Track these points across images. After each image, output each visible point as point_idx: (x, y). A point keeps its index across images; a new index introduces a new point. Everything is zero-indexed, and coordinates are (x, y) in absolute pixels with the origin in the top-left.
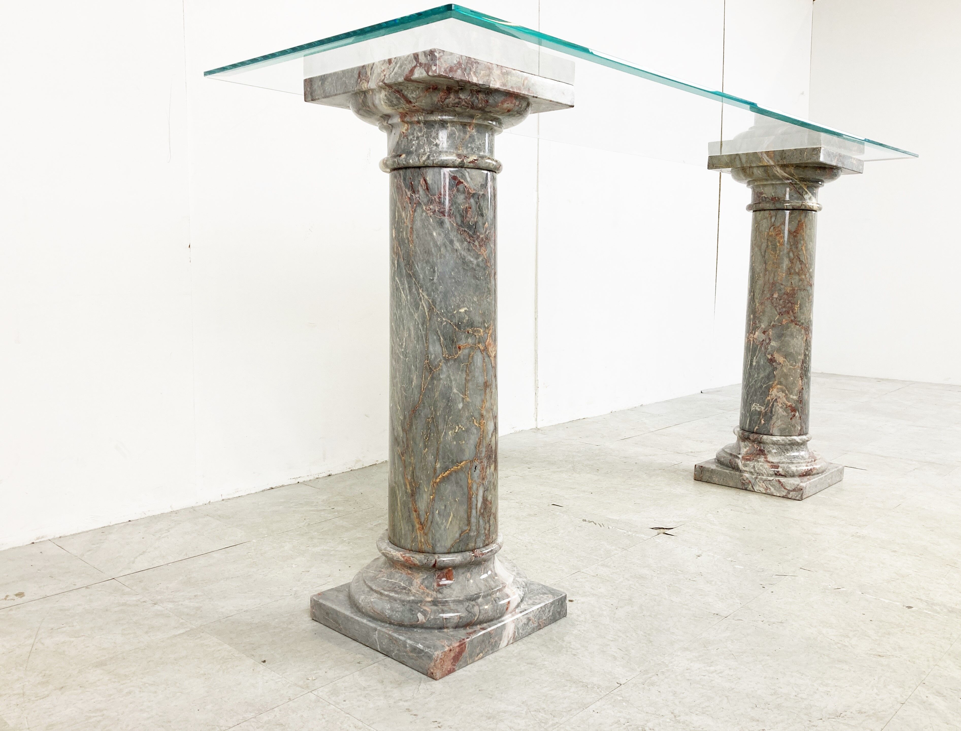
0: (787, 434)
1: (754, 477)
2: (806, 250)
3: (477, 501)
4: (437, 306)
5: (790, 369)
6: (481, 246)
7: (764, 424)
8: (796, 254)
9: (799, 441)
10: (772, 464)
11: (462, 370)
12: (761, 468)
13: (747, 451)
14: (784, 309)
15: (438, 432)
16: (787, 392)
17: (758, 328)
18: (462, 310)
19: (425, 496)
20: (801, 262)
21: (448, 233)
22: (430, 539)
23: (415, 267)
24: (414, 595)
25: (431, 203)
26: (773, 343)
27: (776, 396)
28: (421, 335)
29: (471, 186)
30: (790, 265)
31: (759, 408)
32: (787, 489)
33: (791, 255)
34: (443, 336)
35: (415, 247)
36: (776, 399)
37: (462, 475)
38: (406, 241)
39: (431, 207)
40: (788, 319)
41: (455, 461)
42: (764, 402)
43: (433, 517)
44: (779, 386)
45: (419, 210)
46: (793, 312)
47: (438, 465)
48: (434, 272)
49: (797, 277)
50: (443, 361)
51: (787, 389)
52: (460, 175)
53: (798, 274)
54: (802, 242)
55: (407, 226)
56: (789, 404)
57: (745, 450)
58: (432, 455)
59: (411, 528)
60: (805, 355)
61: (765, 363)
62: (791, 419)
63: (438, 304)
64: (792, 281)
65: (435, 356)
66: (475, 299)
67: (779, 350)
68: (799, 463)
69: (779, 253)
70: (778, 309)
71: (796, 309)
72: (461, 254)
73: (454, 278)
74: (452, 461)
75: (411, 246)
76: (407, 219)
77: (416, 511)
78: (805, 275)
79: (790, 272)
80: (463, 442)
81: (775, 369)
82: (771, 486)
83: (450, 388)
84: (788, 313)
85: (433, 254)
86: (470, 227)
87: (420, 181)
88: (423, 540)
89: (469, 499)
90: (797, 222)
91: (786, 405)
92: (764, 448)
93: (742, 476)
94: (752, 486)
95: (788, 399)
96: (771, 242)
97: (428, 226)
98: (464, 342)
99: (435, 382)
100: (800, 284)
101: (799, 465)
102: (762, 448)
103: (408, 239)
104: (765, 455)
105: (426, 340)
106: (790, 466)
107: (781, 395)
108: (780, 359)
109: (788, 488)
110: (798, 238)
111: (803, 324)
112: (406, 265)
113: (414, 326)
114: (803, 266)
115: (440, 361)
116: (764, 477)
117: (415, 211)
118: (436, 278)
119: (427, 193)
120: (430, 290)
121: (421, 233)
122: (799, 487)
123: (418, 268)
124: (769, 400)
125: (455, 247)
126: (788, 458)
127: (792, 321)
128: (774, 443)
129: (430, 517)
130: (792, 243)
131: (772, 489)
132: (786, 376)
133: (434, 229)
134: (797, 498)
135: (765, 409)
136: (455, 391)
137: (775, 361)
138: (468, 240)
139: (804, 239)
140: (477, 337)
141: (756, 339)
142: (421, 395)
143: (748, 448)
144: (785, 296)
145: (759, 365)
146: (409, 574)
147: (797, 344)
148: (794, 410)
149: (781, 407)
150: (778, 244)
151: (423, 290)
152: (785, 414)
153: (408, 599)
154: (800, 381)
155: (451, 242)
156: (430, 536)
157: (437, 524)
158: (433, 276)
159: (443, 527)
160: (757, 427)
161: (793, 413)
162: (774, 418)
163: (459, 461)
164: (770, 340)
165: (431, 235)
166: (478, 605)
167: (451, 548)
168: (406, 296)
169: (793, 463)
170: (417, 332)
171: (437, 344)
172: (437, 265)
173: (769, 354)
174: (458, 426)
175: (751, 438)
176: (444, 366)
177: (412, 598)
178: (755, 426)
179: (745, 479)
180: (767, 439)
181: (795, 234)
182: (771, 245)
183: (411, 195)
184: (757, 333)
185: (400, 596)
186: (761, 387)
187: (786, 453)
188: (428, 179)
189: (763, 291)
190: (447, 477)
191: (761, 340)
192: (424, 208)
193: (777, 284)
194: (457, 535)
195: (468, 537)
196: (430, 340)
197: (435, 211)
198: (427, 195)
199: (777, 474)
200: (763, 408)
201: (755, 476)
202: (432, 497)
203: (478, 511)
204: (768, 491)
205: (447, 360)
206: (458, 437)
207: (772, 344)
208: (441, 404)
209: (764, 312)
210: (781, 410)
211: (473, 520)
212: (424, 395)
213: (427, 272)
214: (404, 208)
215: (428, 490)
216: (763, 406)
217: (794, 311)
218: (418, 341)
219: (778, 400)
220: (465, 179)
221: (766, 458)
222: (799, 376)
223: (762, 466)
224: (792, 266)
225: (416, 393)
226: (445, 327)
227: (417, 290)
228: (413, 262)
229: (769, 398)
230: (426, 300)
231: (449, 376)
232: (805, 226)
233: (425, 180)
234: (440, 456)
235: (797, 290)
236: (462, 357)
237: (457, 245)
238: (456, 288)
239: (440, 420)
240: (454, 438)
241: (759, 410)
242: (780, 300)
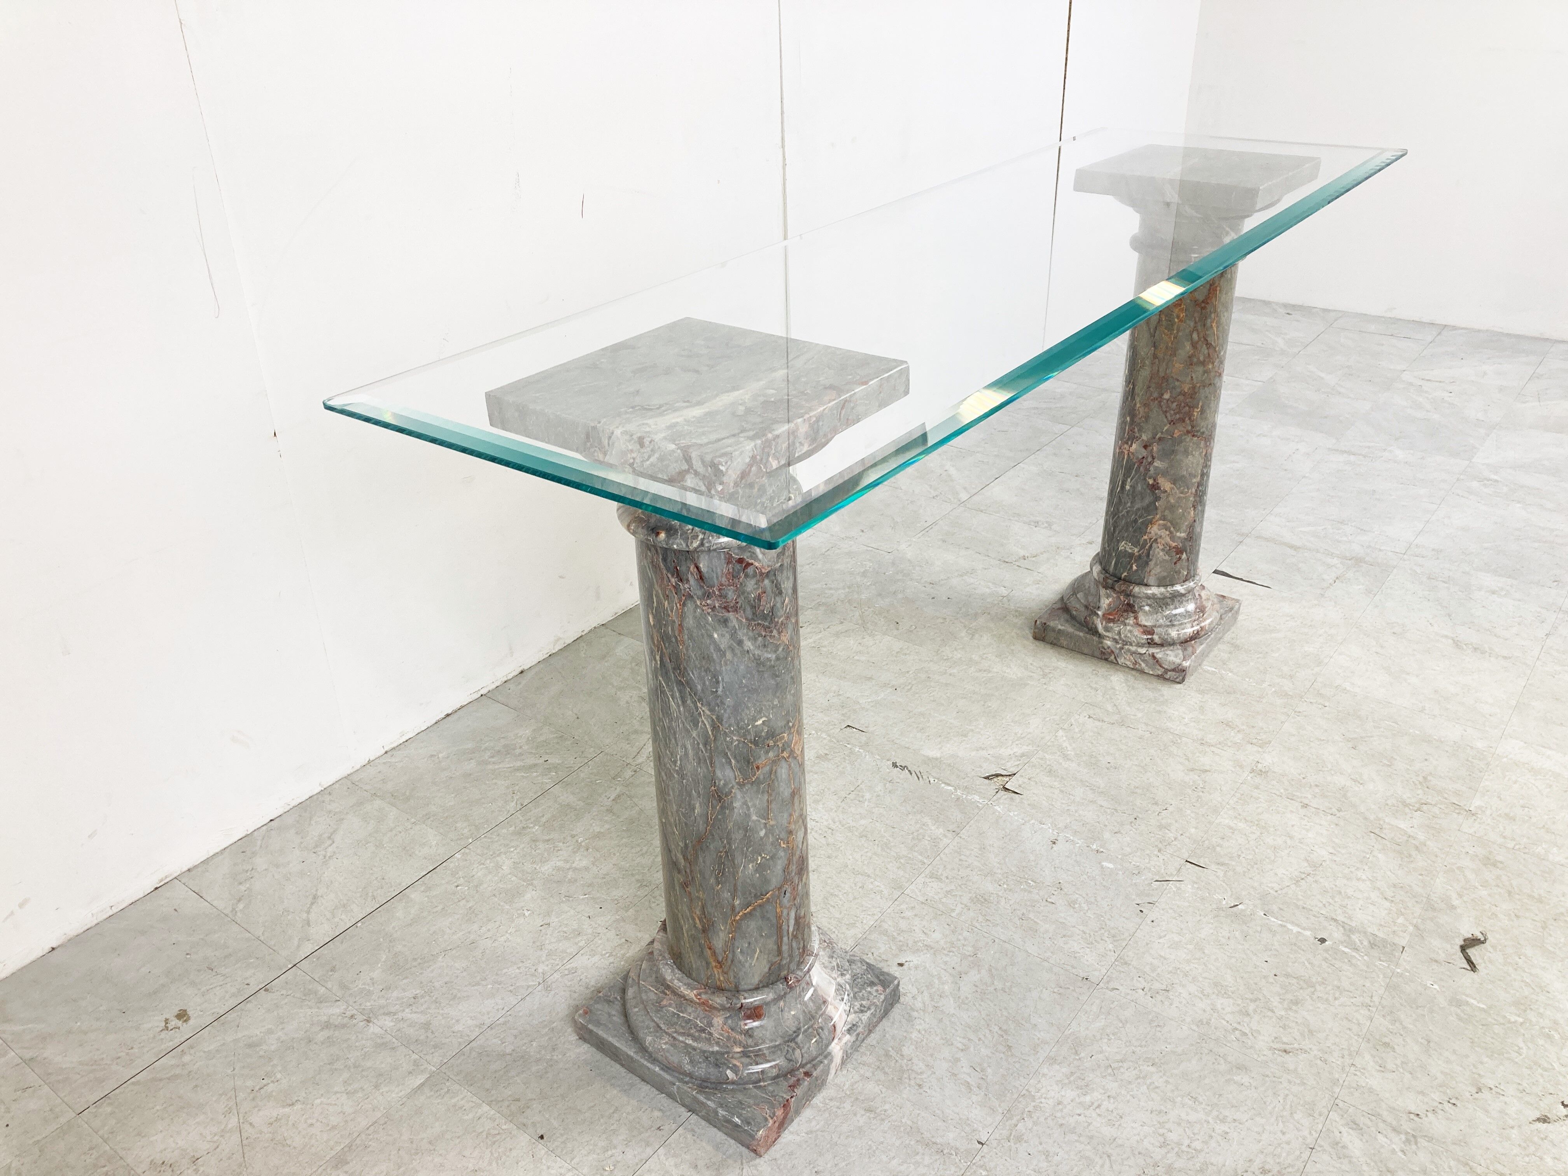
0: (1168, 583)
1: (1118, 646)
2: (1218, 327)
3: (788, 926)
4: (724, 723)
5: (1179, 498)
6: (779, 633)
7: (1136, 571)
8: (1201, 335)
9: (1183, 591)
10: (1145, 628)
11: (763, 792)
12: (1129, 635)
13: (1109, 605)
14: (1178, 416)
15: (734, 866)
16: (1172, 529)
17: (1137, 438)
18: (760, 722)
19: (722, 935)
20: (1209, 345)
21: (735, 632)
22: (732, 977)
23: (689, 674)
24: (718, 1044)
25: (708, 596)
26: (1157, 463)
27: (1156, 534)
28: (704, 756)
29: (764, 564)
30: (1192, 350)
31: (1130, 548)
32: (1164, 668)
33: (1195, 336)
34: (735, 758)
35: (687, 650)
36: (1156, 540)
37: (769, 907)
38: (674, 640)
39: (708, 602)
40: (1183, 429)
41: (759, 894)
42: (1138, 541)
43: (733, 956)
44: (1161, 522)
45: (690, 605)
46: (1190, 419)
47: (737, 902)
48: (718, 682)
49: (1200, 369)
50: (736, 786)
51: (1173, 525)
52: (749, 554)
53: (1203, 363)
54: (1213, 315)
55: (674, 622)
56: (1174, 544)
57: (1107, 601)
58: (729, 891)
59: (704, 963)
60: (1203, 475)
61: (1145, 490)
62: (1175, 563)
63: (725, 720)
64: (1193, 375)
65: (725, 780)
66: (776, 702)
67: (1165, 473)
68: (1181, 624)
69: (1178, 333)
70: (1168, 415)
71: (1195, 414)
72: (754, 655)
73: (746, 686)
74: (755, 895)
75: (681, 647)
76: (672, 612)
77: (710, 949)
78: (1213, 363)
79: (1191, 362)
80: (769, 872)
81: (1157, 499)
82: (1143, 661)
83: (748, 816)
84: (1184, 421)
85: (714, 661)
86: (764, 617)
87: (689, 568)
88: (722, 978)
89: (779, 929)
91: (1170, 547)
92: (1134, 602)
93: (1102, 643)
94: (1115, 657)
95: (1172, 538)
96: (1166, 316)
97: (705, 626)
98: (764, 758)
99: (727, 812)
100: (1204, 378)
101: (1182, 626)
102: (1132, 602)
103: (676, 638)
104: (1134, 612)
105: (711, 764)
106: (1170, 631)
107: (1164, 533)
108: (1165, 484)
109: (1166, 667)
110: (1208, 310)
111: (1203, 433)
112: (674, 669)
113: (693, 745)
114: (1211, 351)
115: (732, 787)
116: (1133, 649)
117: (684, 605)
118: (720, 689)
119: (702, 584)
120: (713, 704)
121: (694, 635)
122: (1180, 667)
123: (694, 676)
124: (1146, 540)
125: (746, 648)
126: (1167, 617)
127: (1188, 432)
128: (1148, 597)
129: (730, 956)
130: (1197, 319)
131: (1143, 665)
132: (1172, 508)
133: (715, 630)
134: (1178, 680)
135: (1139, 552)
136: (754, 818)
137: (1159, 488)
138: (764, 634)
139: (1215, 311)
140: (781, 745)
141: (1133, 453)
142: (707, 826)
143: (1110, 599)
144: (1181, 398)
145: (1134, 492)
146: (706, 1011)
147: (1193, 463)
148: (1179, 551)
149: (1163, 550)
150: (1176, 320)
151: (702, 704)
152: (1167, 557)
153: (711, 1050)
154: (1193, 512)
155: (740, 643)
156: (731, 974)
157: (740, 962)
158: (717, 688)
159: (747, 965)
160: (1125, 574)
161: (1178, 556)
162: (1152, 563)
163: (764, 893)
164: (1153, 458)
165: (711, 637)
166: (799, 1047)
167: (758, 984)
168: (678, 706)
169: (1173, 625)
170: (697, 753)
171: (727, 767)
172: (721, 674)
173: (1150, 478)
174: (761, 856)
175: (1117, 589)
176: (738, 792)
177: (716, 1048)
178: (1124, 572)
179: (1106, 647)
180: (1139, 593)
181: (1203, 305)
182: (1165, 320)
183: (677, 584)
184: (1134, 446)
185: (700, 1046)
186: (1136, 521)
187: (1164, 608)
188: (701, 566)
189: (1149, 387)
190: (750, 913)
191: (1140, 457)
192: (698, 603)
193: (1171, 380)
194: (766, 970)
195: (780, 967)
196: (717, 764)
197: (715, 607)
198: (702, 587)
199: (1151, 643)
200: (1136, 550)
201: (1120, 645)
202: (731, 935)
203: (790, 934)
204: (1137, 666)
205: (741, 785)
206: (760, 868)
207: (1155, 464)
208: (738, 836)
209: (1147, 418)
210: (1162, 553)
211: (785, 948)
212: (713, 826)
213: (707, 683)
214: (667, 597)
215: (725, 928)
216: (1136, 547)
217: (1192, 418)
218: (699, 763)
219: (1159, 540)
220: (756, 558)
221: (1136, 618)
222: (1191, 506)
223: (1130, 631)
224: (1194, 352)
225: (701, 822)
226: (737, 746)
227: (695, 703)
228: (685, 668)
229: (1146, 537)
230: (708, 715)
231: (745, 803)
232: (1220, 290)
233: (698, 568)
234: (739, 893)
235: (1199, 387)
236: (762, 777)
237: (748, 645)
238: (749, 698)
239: (737, 854)
240: (756, 871)
241: (1130, 551)
242: (1172, 402)
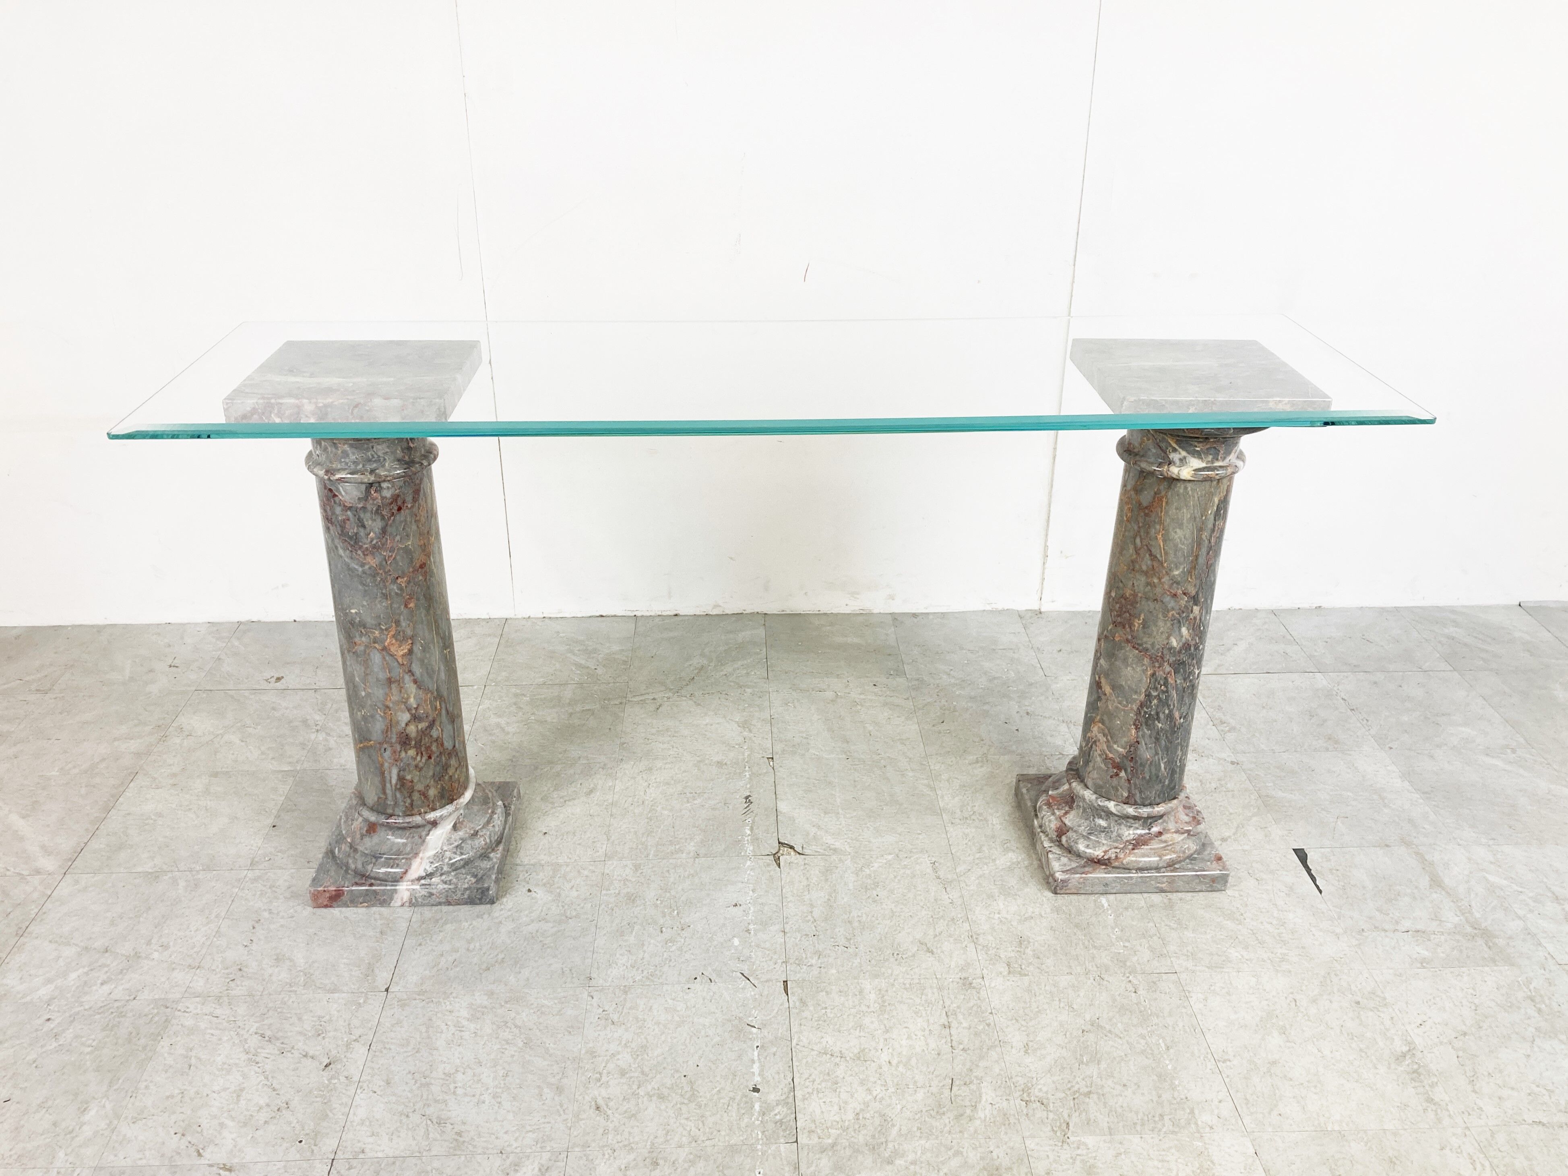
0: (1104, 795)
2: (1163, 537)
5: (1117, 707)
8: (1145, 542)
14: (1118, 622)
16: (1109, 737)
20: (1152, 554)
30: (1135, 556)
33: (1138, 543)
40: (1123, 636)
44: (1100, 726)
46: (1130, 626)
54: (1158, 524)
56: (1111, 755)
62: (1111, 777)
67: (1106, 674)
71: (1137, 622)
79: (1133, 568)
81: (1097, 701)
84: (1124, 627)
90: (1152, 493)
91: (1106, 758)
95: (1110, 748)
100: (1146, 590)
107: (1102, 738)
108: (1108, 687)
110: (1152, 519)
111: (1146, 649)
114: (1155, 560)
127: (1128, 641)
130: (1141, 525)
132: (1111, 716)
139: (1161, 522)
144: (1123, 601)
147: (1132, 676)
148: (1117, 765)
149: (1100, 755)
154: (1133, 731)
161: (1115, 770)
181: (1147, 511)
210: (1098, 759)
217: (1133, 626)
222: (1132, 723)
232: (1166, 500)
235: (1141, 598)
242: (1116, 603)
